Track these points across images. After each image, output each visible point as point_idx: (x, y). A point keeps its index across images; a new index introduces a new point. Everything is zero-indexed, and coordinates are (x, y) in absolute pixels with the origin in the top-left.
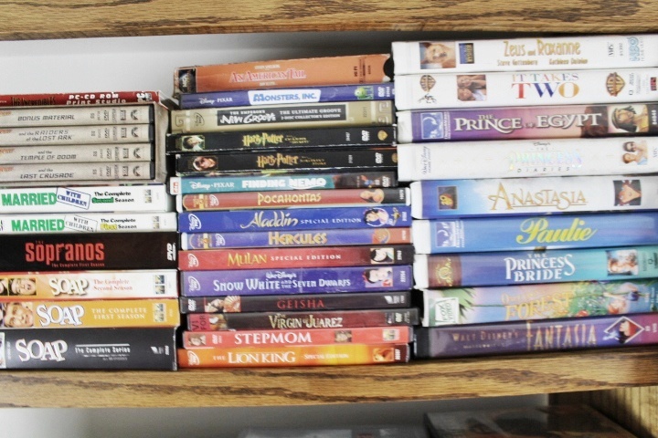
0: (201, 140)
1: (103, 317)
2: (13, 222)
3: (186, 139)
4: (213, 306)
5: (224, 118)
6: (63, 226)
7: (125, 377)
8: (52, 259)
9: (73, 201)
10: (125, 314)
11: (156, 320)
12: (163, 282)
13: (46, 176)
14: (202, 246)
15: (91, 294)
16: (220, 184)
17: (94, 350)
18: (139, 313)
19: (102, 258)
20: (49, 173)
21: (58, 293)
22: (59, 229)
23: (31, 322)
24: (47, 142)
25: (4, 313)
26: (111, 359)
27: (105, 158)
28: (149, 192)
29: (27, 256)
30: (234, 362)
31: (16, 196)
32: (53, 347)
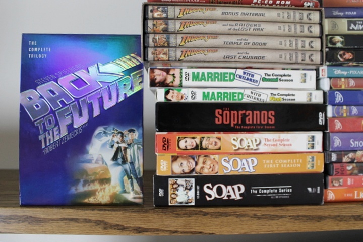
0: (342, 40)
1: (271, 166)
2: (204, 93)
3: (331, 39)
4: (348, 157)
5: (353, 26)
6: (242, 98)
7: (288, 210)
8: (236, 122)
9: (248, 79)
10: (287, 164)
11: (308, 168)
12: (313, 140)
13: (244, 58)
14: (342, 114)
15: (262, 149)
16: (354, 72)
17: (265, 191)
18: (297, 163)
19: (273, 122)
20: (246, 55)
21: (237, 148)
22: (239, 99)
23: (216, 171)
24: (244, 32)
25: (196, 164)
26: (277, 197)
27: (288, 46)
28: (305, 75)
29: (217, 119)
30: (358, 198)
31: (203, 74)
32: (233, 189)
